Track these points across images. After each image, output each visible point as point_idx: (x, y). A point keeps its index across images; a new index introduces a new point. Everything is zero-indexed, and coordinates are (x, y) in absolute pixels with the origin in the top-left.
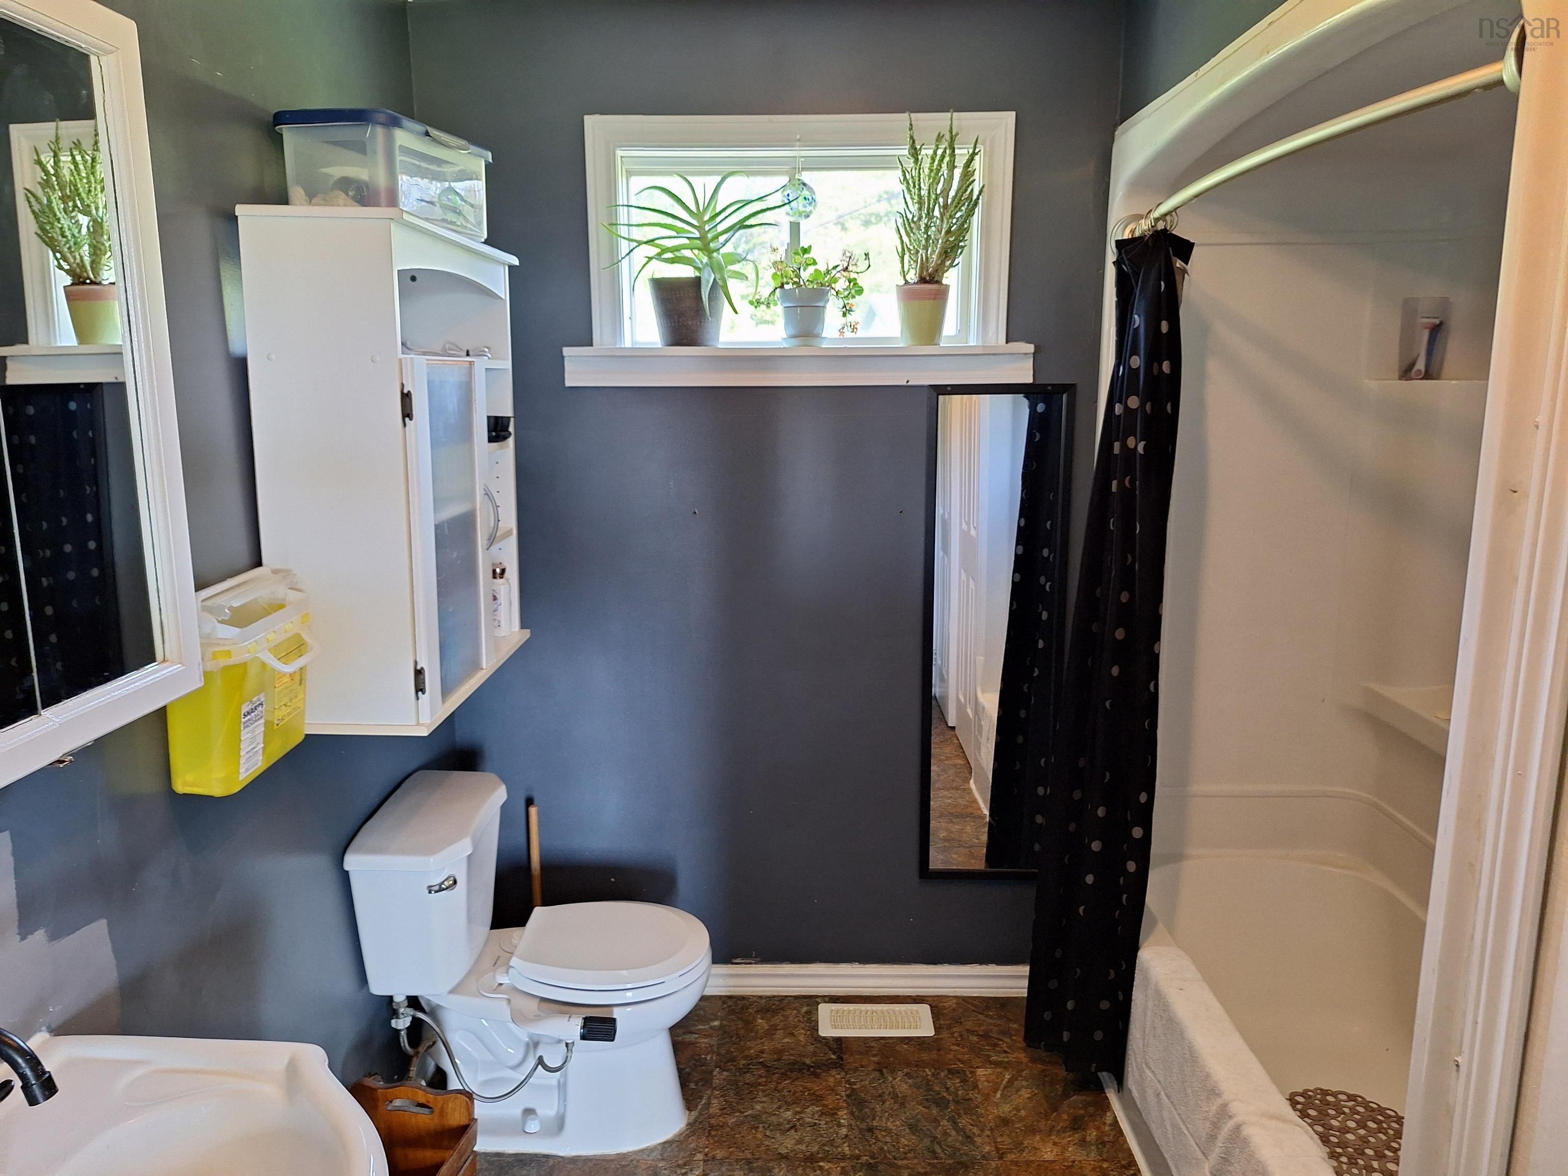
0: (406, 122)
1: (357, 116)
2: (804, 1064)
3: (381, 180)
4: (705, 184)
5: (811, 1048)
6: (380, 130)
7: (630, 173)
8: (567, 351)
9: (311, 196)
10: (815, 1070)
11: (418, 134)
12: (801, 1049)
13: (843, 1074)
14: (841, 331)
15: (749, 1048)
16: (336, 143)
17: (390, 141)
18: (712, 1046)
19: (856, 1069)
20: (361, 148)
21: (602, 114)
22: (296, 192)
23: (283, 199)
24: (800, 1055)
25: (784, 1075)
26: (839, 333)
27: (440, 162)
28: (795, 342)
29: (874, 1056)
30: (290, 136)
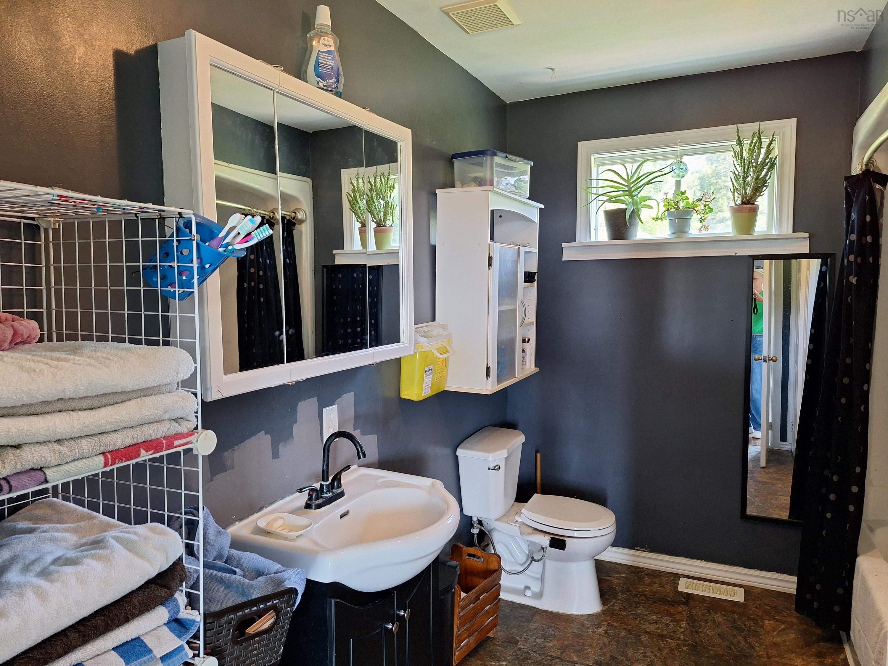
0: (499, 153)
1: (480, 153)
2: (667, 600)
3: (488, 177)
4: (632, 167)
5: (672, 594)
6: (489, 158)
7: (598, 165)
8: (564, 245)
9: (463, 185)
10: (672, 603)
11: (503, 157)
12: (667, 594)
13: (687, 608)
14: (700, 230)
15: (639, 588)
16: (473, 164)
17: (492, 160)
18: (619, 583)
19: (695, 607)
20: (481, 165)
21: (586, 141)
22: (457, 183)
23: (453, 186)
24: (666, 596)
25: (655, 602)
26: (698, 231)
27: (512, 168)
28: (674, 236)
29: (706, 604)
30: (457, 163)
